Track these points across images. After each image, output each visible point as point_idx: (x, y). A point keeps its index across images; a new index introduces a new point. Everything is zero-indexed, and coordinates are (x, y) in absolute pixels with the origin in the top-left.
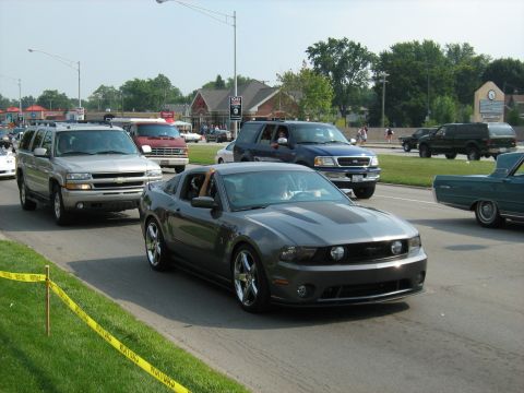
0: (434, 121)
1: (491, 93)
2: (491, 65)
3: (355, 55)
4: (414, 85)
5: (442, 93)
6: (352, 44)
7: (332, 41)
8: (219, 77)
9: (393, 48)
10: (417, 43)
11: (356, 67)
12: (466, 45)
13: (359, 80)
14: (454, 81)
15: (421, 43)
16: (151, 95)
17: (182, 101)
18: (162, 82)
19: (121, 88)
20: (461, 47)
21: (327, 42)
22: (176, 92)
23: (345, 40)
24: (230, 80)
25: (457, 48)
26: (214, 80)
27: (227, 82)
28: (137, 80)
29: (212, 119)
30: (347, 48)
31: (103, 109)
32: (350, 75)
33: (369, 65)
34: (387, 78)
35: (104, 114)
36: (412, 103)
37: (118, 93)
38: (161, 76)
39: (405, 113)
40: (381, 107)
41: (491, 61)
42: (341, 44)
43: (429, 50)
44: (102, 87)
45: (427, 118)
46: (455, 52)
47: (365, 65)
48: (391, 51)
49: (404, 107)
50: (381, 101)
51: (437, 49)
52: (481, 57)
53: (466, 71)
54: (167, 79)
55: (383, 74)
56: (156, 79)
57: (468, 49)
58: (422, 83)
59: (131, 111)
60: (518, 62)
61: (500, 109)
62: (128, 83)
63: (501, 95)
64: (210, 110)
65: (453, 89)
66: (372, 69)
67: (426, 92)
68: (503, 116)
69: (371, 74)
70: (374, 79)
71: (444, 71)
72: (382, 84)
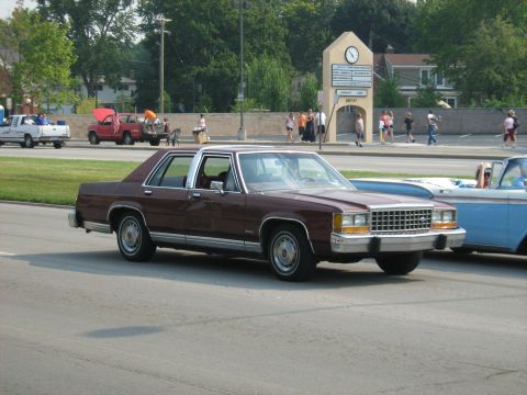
1: (353, 51)
4: (215, 36)
11: (112, 7)
14: (283, 32)
32: (103, 21)
34: (168, 26)
36: (212, 68)
39: (200, 87)
40: (158, 77)
45: (241, 96)
47: (127, 3)
49: (198, 77)
50: (157, 65)
55: (160, 18)
58: (228, 34)
61: (367, 79)
63: (367, 55)
66: (140, 11)
67: (237, 50)
68: (371, 91)
69: (138, 20)
70: (143, 28)
71: (266, 12)
72: (159, 36)
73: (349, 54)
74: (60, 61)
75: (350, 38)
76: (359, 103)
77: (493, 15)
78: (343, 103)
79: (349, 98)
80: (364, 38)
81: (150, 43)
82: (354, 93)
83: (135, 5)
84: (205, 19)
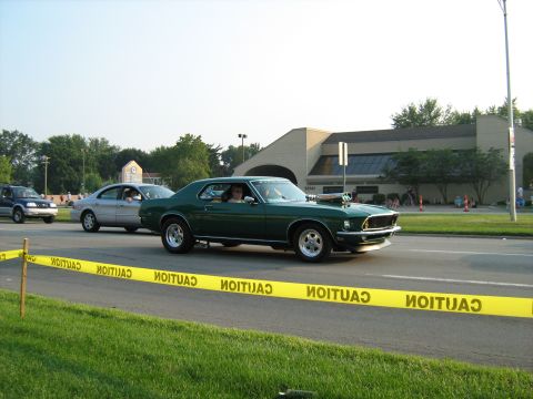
5: (88, 171)
6: (21, 136)
9: (50, 140)
11: (24, 152)
13: (26, 162)
14: (96, 164)
15: (71, 136)
23: (16, 132)
25: (97, 141)
30: (17, 138)
32: (20, 158)
46: (95, 143)
52: (114, 148)
53: (103, 157)
55: (44, 157)
57: (105, 142)
63: (140, 170)
73: (133, 174)
74: (6, 172)
75: (133, 164)
77: (184, 157)
80: (139, 163)
83: (34, 152)
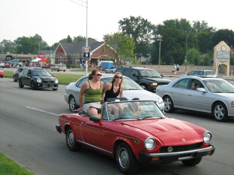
0: (189, 62)
1: (223, 47)
2: (217, 32)
3: (144, 26)
4: (176, 42)
7: (132, 18)
8: (69, 36)
10: (177, 20)
12: (203, 21)
16: (32, 45)
17: (49, 49)
18: (37, 38)
19: (15, 41)
20: (201, 22)
21: (129, 18)
22: (45, 44)
24: (75, 38)
26: (66, 38)
27: (73, 39)
28: (24, 37)
29: (67, 59)
31: (5, 53)
33: (152, 31)
34: (162, 38)
35: (6, 55)
36: (175, 51)
37: (13, 44)
38: (37, 35)
39: (171, 57)
40: (158, 54)
41: (217, 30)
42: (137, 20)
43: (184, 24)
44: (4, 40)
45: (186, 60)
47: (150, 31)
48: (163, 24)
50: (158, 51)
51: (188, 23)
54: (40, 37)
56: (34, 37)
59: (21, 53)
60: (231, 31)
61: (228, 56)
62: (19, 38)
64: (65, 54)
65: (197, 45)
66: (153, 34)
67: (183, 46)
68: (229, 60)
69: (152, 37)
70: (154, 39)
71: (192, 35)
72: (159, 41)
76: (225, 63)
78: (220, 63)
79: (222, 62)
81: (156, 44)
82: (224, 60)
84: (173, 36)
